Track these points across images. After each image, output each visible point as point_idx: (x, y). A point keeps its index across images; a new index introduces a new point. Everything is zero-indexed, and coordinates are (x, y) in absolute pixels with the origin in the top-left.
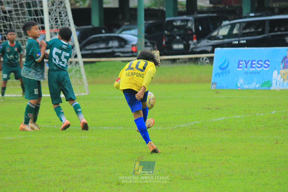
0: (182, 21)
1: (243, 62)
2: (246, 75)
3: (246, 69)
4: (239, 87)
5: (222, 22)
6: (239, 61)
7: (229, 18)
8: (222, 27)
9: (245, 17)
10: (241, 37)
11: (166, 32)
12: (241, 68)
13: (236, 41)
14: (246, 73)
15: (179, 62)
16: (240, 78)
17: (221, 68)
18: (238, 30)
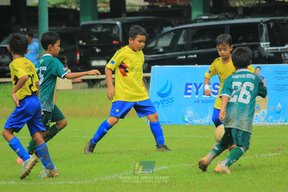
0: (104, 26)
1: (193, 87)
2: (197, 104)
3: (197, 96)
4: (186, 122)
5: (162, 29)
6: (187, 84)
7: (173, 22)
8: (162, 36)
9: (195, 21)
10: (189, 50)
11: (81, 42)
12: (190, 94)
13: (182, 55)
14: (197, 101)
15: (100, 87)
16: (188, 109)
17: (160, 95)
18: (184, 40)
